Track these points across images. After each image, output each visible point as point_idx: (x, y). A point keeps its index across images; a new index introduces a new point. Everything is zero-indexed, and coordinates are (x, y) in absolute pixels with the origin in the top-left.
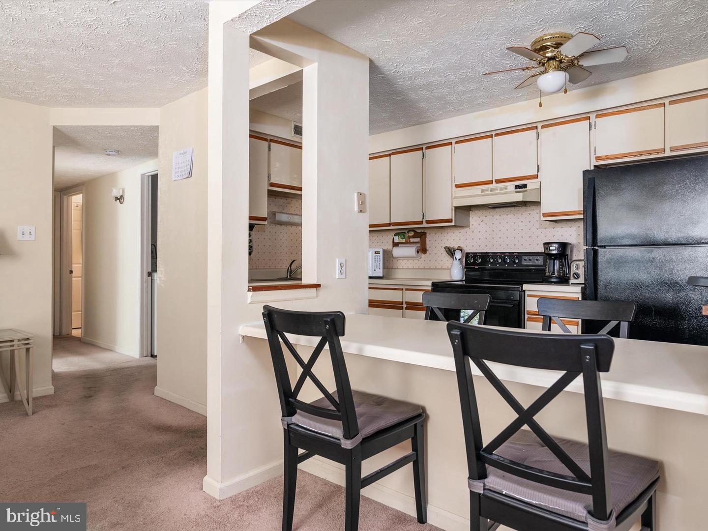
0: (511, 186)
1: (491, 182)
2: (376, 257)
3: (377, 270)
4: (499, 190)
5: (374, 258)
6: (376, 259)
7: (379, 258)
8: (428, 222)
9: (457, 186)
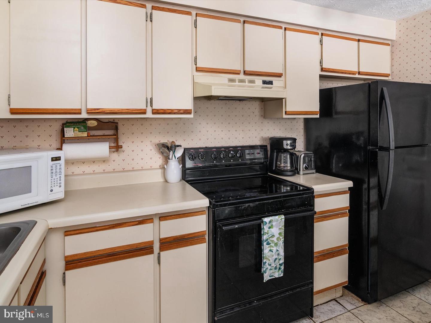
0: (259, 81)
1: (237, 73)
2: (54, 168)
3: (56, 189)
4: (247, 82)
5: (50, 168)
6: (54, 171)
7: (58, 167)
8: (156, 112)
9: (198, 70)
